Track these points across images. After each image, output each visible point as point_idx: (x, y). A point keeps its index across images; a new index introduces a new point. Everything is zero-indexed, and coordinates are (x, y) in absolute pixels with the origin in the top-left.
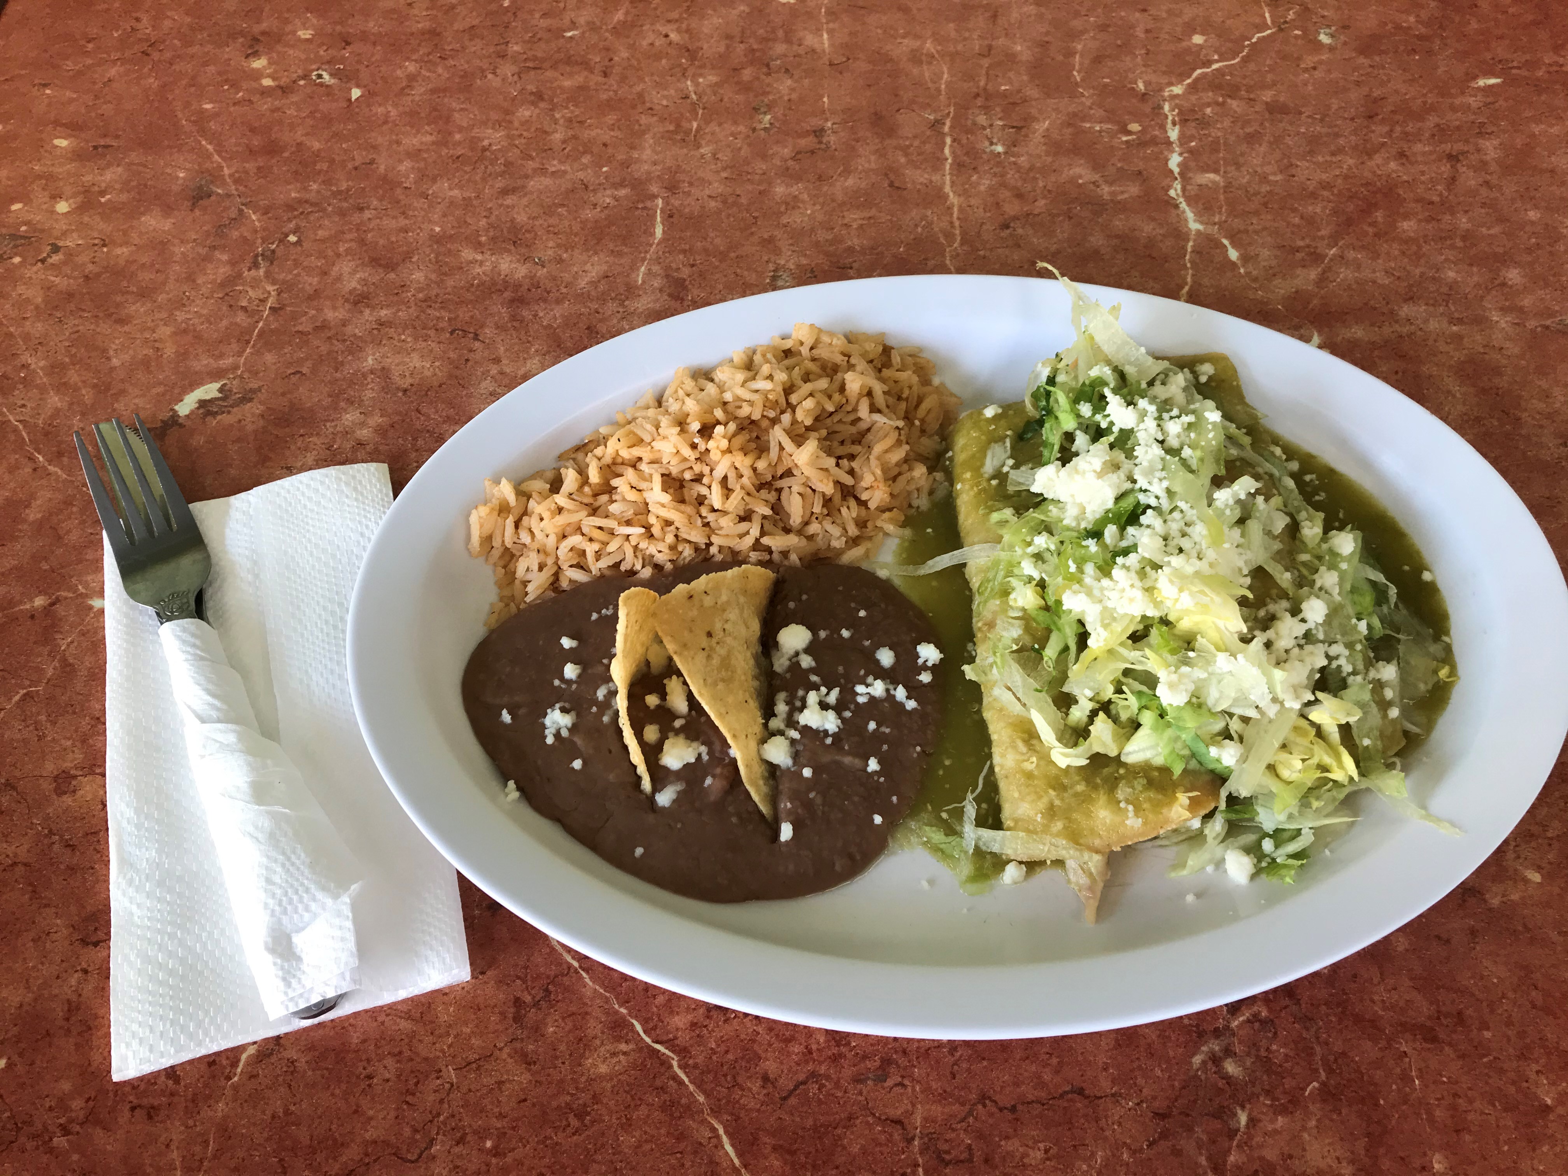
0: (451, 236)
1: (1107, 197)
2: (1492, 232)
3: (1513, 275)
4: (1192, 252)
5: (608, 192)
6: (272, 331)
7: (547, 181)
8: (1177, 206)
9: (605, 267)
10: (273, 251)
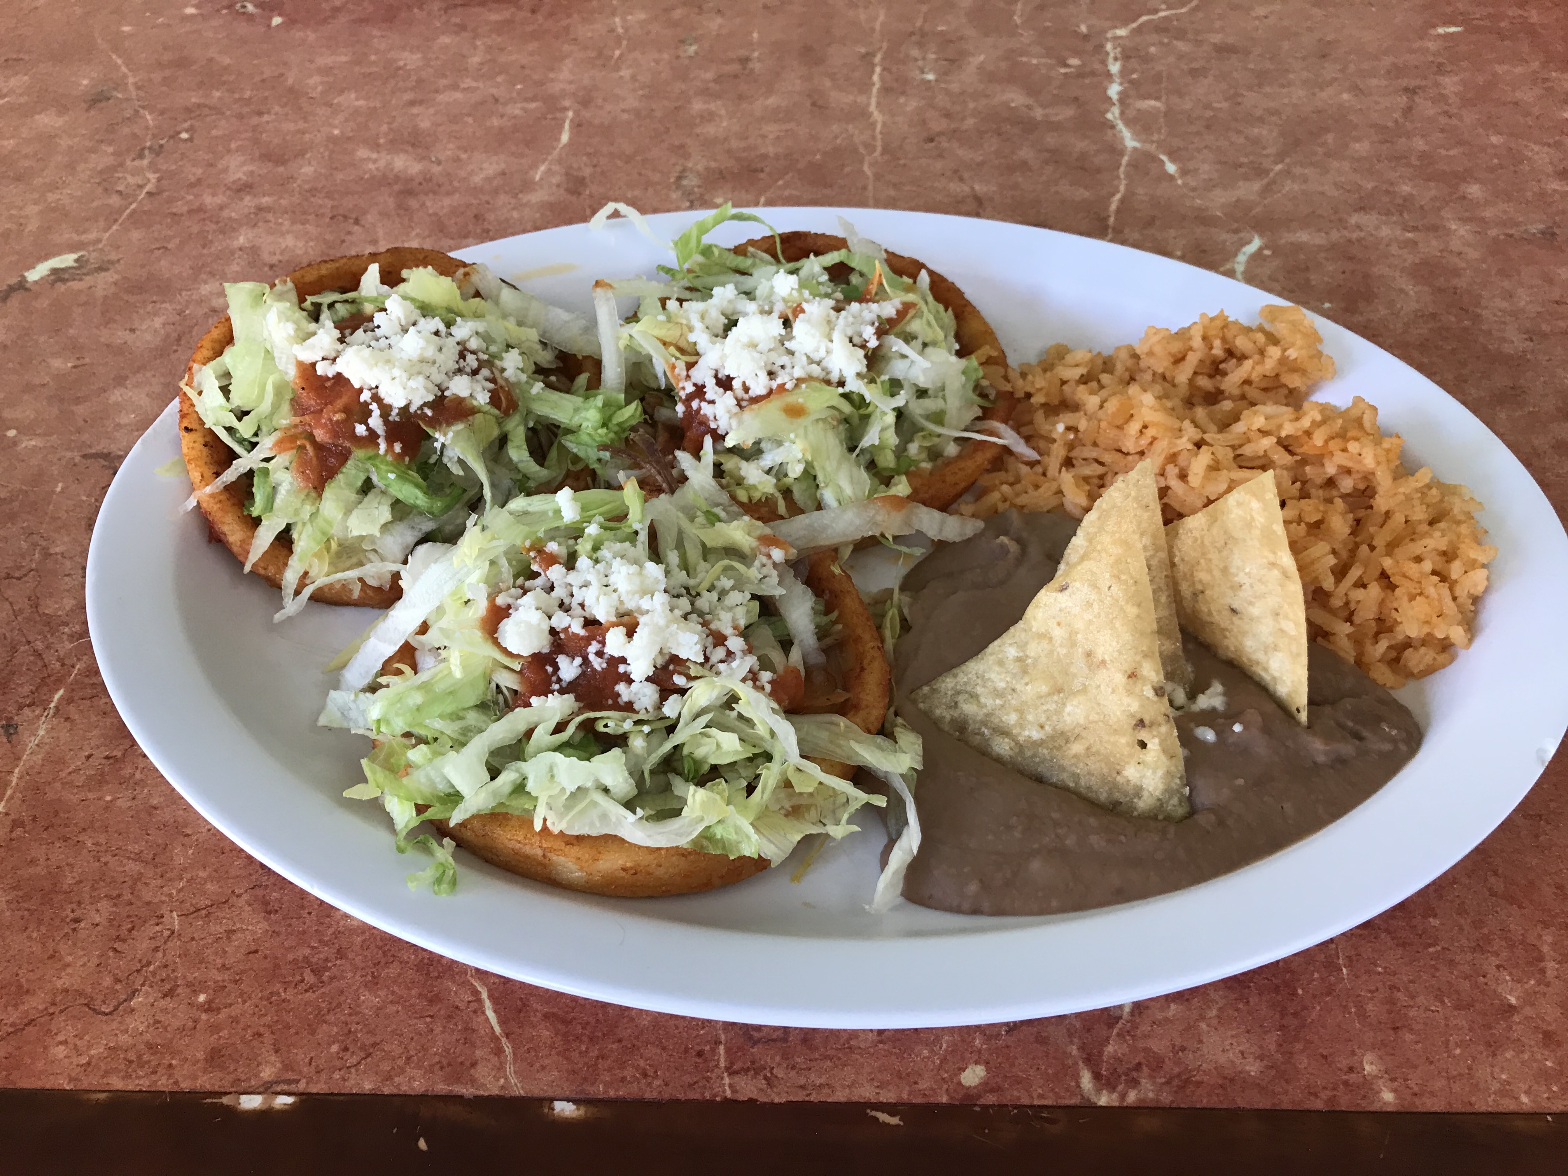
0: (349, 138)
1: (1039, 118)
2: (1452, 153)
3: (1474, 190)
4: (1129, 164)
5: (519, 105)
6: (145, 212)
7: (458, 95)
8: (1113, 127)
9: (503, 166)
10: (161, 146)
